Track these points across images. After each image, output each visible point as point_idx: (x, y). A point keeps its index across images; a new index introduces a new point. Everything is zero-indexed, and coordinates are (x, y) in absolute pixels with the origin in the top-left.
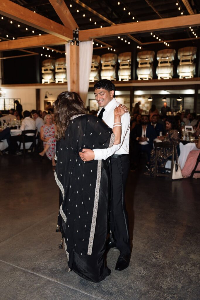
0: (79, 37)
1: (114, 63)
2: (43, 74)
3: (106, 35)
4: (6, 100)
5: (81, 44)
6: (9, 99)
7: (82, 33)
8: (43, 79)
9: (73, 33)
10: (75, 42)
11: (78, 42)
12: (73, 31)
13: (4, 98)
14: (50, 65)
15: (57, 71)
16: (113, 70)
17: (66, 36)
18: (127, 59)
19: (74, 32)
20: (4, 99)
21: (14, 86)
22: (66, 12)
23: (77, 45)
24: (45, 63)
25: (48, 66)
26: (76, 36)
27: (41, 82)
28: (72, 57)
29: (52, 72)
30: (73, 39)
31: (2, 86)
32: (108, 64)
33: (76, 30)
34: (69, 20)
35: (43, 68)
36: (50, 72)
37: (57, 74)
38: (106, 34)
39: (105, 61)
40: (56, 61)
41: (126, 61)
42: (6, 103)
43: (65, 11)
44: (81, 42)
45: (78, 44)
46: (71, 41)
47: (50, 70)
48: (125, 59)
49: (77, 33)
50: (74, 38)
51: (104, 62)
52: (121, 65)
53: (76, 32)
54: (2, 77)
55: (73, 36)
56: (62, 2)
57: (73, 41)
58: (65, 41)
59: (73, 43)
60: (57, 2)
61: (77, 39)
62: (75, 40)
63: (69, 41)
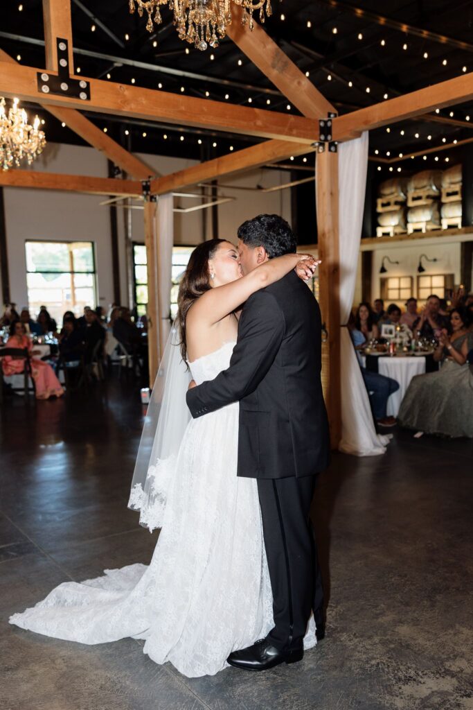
0: (333, 132)
2: (380, 214)
3: (384, 121)
5: (341, 147)
7: (339, 122)
8: (379, 226)
9: (320, 127)
10: (327, 144)
11: (332, 144)
12: (320, 121)
14: (396, 191)
15: (411, 204)
17: (305, 136)
19: (322, 124)
22: (299, 83)
23: (330, 150)
24: (383, 188)
25: (392, 194)
26: (326, 130)
27: (374, 234)
29: (401, 209)
30: (320, 140)
33: (326, 119)
34: (307, 99)
35: (380, 201)
36: (397, 208)
37: (412, 212)
38: (383, 119)
40: (410, 181)
43: (296, 83)
44: (340, 142)
45: (333, 149)
46: (317, 144)
47: (396, 203)
49: (329, 124)
50: (322, 138)
53: (326, 122)
55: (318, 132)
56: (286, 64)
57: (322, 144)
58: (307, 145)
59: (321, 148)
60: (274, 67)
61: (329, 138)
62: (326, 140)
63: (313, 144)
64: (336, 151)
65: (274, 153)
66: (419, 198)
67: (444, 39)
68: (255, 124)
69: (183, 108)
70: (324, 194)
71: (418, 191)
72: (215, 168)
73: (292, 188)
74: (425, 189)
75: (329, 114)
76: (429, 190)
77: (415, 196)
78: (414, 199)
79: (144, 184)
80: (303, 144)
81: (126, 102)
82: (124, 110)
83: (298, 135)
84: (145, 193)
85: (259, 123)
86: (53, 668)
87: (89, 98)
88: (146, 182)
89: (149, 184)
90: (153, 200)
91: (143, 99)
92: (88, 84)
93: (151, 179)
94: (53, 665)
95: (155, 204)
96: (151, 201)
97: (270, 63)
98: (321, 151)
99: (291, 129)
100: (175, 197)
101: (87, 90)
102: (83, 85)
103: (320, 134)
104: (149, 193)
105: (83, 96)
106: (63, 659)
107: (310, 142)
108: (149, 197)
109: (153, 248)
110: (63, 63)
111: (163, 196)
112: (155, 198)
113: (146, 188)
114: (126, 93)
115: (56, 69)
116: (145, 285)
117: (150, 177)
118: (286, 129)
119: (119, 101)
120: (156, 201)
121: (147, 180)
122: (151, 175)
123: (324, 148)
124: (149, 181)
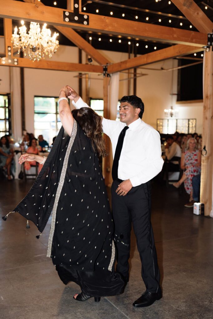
4: (178, 121)
6: (183, 119)
9: (208, 37)
10: (211, 47)
12: (208, 34)
13: (177, 118)
17: (199, 43)
19: (209, 36)
20: (177, 120)
21: (191, 103)
22: (198, 14)
26: (211, 40)
28: (207, 67)
30: (208, 45)
31: (177, 104)
33: (211, 33)
34: (201, 22)
42: (178, 125)
43: (196, 13)
46: (206, 47)
50: (209, 43)
53: (211, 35)
54: (178, 92)
55: (207, 40)
56: (191, 3)
57: (208, 47)
58: (200, 48)
59: (208, 49)
60: (184, 5)
61: (212, 43)
62: (211, 45)
63: (203, 47)
65: (180, 52)
68: (173, 36)
69: (136, 28)
70: (208, 75)
72: (145, 59)
73: (179, 69)
79: (104, 67)
80: (198, 47)
81: (107, 25)
82: (105, 30)
83: (196, 42)
84: (104, 72)
85: (175, 36)
87: (88, 24)
88: (105, 66)
89: (107, 67)
90: (109, 76)
91: (115, 24)
92: (88, 16)
93: (108, 65)
95: (109, 78)
96: (107, 76)
97: (182, 3)
98: (207, 51)
99: (192, 39)
101: (87, 20)
102: (86, 17)
103: (208, 41)
104: (107, 72)
105: (85, 23)
106: (80, 313)
107: (201, 46)
108: (106, 75)
110: (76, 6)
111: (114, 74)
112: (110, 75)
113: (105, 69)
114: (107, 21)
115: (72, 9)
117: (107, 64)
118: (190, 39)
119: (103, 25)
120: (110, 76)
121: (106, 65)
123: (209, 49)
124: (107, 66)
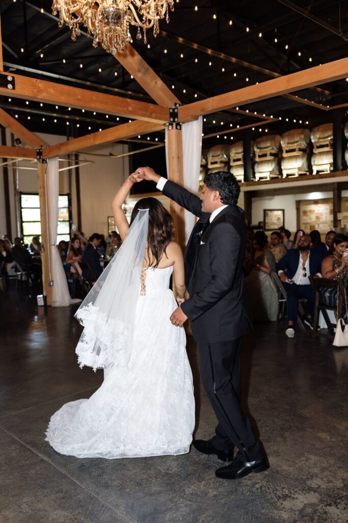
0: (179, 116)
1: (303, 144)
3: (215, 109)
5: (184, 126)
7: (182, 110)
9: (170, 112)
10: (174, 124)
11: (178, 124)
12: (170, 108)
15: (210, 166)
16: (302, 157)
17: (160, 119)
18: (327, 135)
19: (171, 111)
22: (156, 83)
23: (176, 128)
26: (174, 115)
29: (203, 170)
30: (170, 121)
32: (294, 148)
33: (174, 107)
34: (161, 94)
36: (201, 169)
38: (215, 108)
39: (288, 143)
41: (326, 139)
43: (153, 83)
44: (183, 123)
45: (178, 127)
46: (168, 124)
48: (323, 136)
49: (176, 111)
50: (172, 120)
51: (286, 145)
52: (315, 147)
53: (174, 110)
55: (169, 116)
56: (147, 70)
57: (171, 124)
58: (161, 125)
59: (170, 126)
60: (139, 71)
61: (176, 120)
62: (174, 121)
63: (164, 124)
64: (180, 129)
65: (136, 130)
66: (216, 163)
67: (234, 60)
68: (128, 108)
69: (79, 97)
70: (173, 158)
71: (214, 158)
72: (92, 140)
73: (130, 156)
74: (219, 157)
75: (176, 104)
76: (221, 157)
77: (213, 161)
78: (212, 163)
79: (38, 151)
80: (157, 123)
81: (40, 91)
82: (38, 97)
83: (156, 118)
84: (38, 157)
85: (130, 109)
86: (21, 512)
87: (14, 88)
88: (39, 150)
89: (41, 151)
90: (45, 162)
91: (52, 90)
92: (13, 78)
93: (43, 147)
94: (20, 510)
95: (46, 165)
96: (43, 162)
97: (136, 67)
98: (170, 129)
99: (151, 113)
100: (60, 161)
101: (13, 83)
102: (10, 79)
103: (170, 117)
104: (41, 157)
105: (10, 86)
107: (162, 122)
108: (41, 160)
109: (44, 196)
111: (51, 159)
112: (46, 161)
113: (39, 154)
114: (40, 85)
116: (39, 222)
117: (42, 146)
118: (148, 113)
119: (35, 91)
120: (46, 163)
121: (40, 148)
122: (42, 144)
123: (172, 127)
124: (41, 149)
